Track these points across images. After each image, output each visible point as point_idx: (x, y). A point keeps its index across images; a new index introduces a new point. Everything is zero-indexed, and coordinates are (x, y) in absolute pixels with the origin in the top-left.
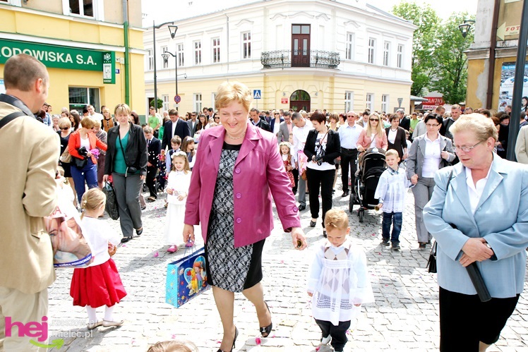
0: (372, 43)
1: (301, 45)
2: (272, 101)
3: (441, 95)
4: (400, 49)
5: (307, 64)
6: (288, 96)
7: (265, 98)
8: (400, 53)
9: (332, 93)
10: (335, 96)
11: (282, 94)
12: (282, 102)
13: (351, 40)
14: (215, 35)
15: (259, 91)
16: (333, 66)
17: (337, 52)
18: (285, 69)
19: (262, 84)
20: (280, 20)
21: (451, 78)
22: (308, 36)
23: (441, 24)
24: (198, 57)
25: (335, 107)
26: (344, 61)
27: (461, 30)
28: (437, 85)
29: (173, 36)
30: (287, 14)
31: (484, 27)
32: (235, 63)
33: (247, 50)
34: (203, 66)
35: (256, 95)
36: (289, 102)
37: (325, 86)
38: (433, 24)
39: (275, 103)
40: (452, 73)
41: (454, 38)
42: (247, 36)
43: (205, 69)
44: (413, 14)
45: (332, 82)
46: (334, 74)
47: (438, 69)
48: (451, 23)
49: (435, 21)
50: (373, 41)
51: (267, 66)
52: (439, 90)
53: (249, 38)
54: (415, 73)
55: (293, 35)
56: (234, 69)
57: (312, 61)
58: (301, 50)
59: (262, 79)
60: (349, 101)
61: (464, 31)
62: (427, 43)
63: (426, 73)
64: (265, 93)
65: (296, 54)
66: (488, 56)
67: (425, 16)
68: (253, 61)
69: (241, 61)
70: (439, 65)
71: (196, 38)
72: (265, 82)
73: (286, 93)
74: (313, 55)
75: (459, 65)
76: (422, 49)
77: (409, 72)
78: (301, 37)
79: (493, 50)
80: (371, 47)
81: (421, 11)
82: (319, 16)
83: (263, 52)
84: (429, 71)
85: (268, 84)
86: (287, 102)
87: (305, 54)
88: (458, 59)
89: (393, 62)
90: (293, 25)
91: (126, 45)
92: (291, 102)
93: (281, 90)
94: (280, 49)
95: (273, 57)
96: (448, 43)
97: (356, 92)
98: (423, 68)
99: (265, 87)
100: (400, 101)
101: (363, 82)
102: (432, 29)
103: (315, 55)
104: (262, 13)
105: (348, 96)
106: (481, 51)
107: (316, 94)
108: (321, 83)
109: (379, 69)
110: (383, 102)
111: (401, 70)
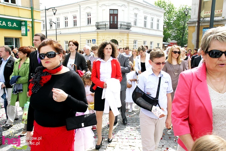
0: (145, 18)
1: (114, 19)
3: (176, 42)
4: (158, 21)
5: (117, 28)
7: (98, 43)
8: (158, 23)
10: (129, 42)
13: (136, 17)
14: (74, 14)
15: (95, 40)
16: (128, 29)
17: (130, 22)
18: (106, 30)
19: (96, 37)
20: (104, 7)
21: (180, 34)
22: (117, 15)
23: (176, 10)
24: (66, 24)
26: (133, 26)
27: (185, 13)
28: (174, 37)
29: (55, 14)
30: (107, 5)
31: (195, 11)
32: (84, 27)
33: (89, 21)
34: (68, 28)
35: (93, 42)
37: (125, 37)
38: (172, 10)
40: (181, 32)
41: (182, 16)
42: (89, 15)
43: (70, 29)
44: (164, 5)
45: (128, 36)
46: (129, 32)
47: (175, 30)
48: (180, 10)
49: (173, 9)
50: (146, 17)
51: (98, 28)
52: (175, 39)
53: (90, 16)
54: (165, 32)
55: (110, 14)
56: (83, 30)
57: (119, 26)
58: (114, 21)
59: (96, 34)
60: (135, 44)
61: (186, 13)
62: (170, 18)
63: (169, 32)
64: (97, 41)
65: (111, 23)
66: (197, 25)
67: (169, 6)
68: (92, 26)
69: (87, 26)
70: (175, 28)
71: (66, 15)
72: (97, 36)
74: (119, 24)
75: (184, 28)
76: (168, 21)
77: (162, 31)
78: (114, 15)
79: (199, 22)
80: (145, 20)
81: (167, 4)
82: (122, 6)
83: (97, 22)
84: (171, 31)
85: (99, 37)
87: (116, 23)
88: (183, 26)
89: (155, 27)
90: (110, 10)
91: (32, 18)
93: (105, 39)
94: (104, 21)
95: (101, 24)
96: (179, 18)
97: (138, 40)
98: (168, 30)
100: (158, 44)
101: (142, 36)
102: (172, 12)
103: (120, 23)
104: (96, 4)
105: (135, 42)
106: (194, 22)
107: (121, 41)
108: (123, 36)
109: (149, 30)
110: (151, 45)
111: (158, 31)
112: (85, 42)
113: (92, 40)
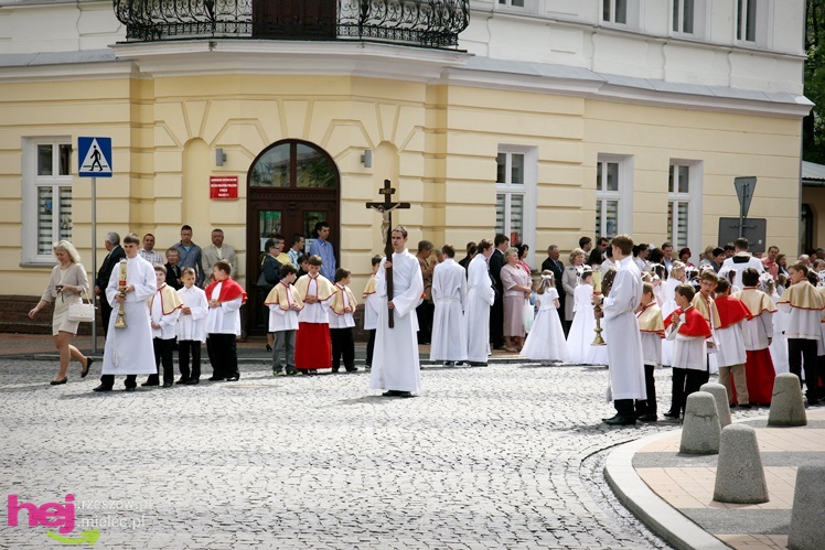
2: (172, 186)
5: (326, 29)
6: (240, 165)
7: (136, 175)
9: (439, 156)
10: (453, 168)
11: (213, 154)
12: (215, 194)
15: (105, 144)
16: (436, 37)
18: (221, 47)
19: (123, 112)
25: (452, 216)
26: (489, 15)
35: (89, 160)
36: (242, 191)
37: (408, 122)
39: (183, 197)
45: (441, 107)
46: (444, 68)
51: (141, 31)
59: (123, 90)
60: (517, 188)
64: (136, 150)
72: (136, 102)
73: (230, 153)
77: (792, 58)
85: (152, 112)
86: (233, 194)
89: (717, 17)
92: (250, 190)
93: (208, 138)
97: (546, 150)
99: (136, 125)
100: (745, 187)
101: (578, 106)
105: (510, 166)
107: (365, 160)
108: (388, 113)
109: (656, 49)
110: (677, 196)
111: (752, 52)
112: (12, 163)
113: (75, 146)
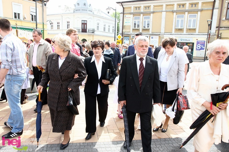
1: (84, 26)
5: (86, 32)
13: (98, 25)
14: (58, 21)
17: (94, 28)
18: (80, 33)
20: (78, 19)
22: (86, 24)
24: (52, 27)
30: (80, 17)
32: (65, 30)
34: (54, 30)
42: (68, 22)
50: (105, 25)
55: (82, 23)
57: (87, 31)
65: (83, 29)
78: (84, 24)
82: (89, 18)
83: (74, 27)
87: (85, 29)
90: (82, 20)
91: (43, 28)
94: (78, 27)
104: (73, 16)
108: (90, 37)
109: (107, 33)
